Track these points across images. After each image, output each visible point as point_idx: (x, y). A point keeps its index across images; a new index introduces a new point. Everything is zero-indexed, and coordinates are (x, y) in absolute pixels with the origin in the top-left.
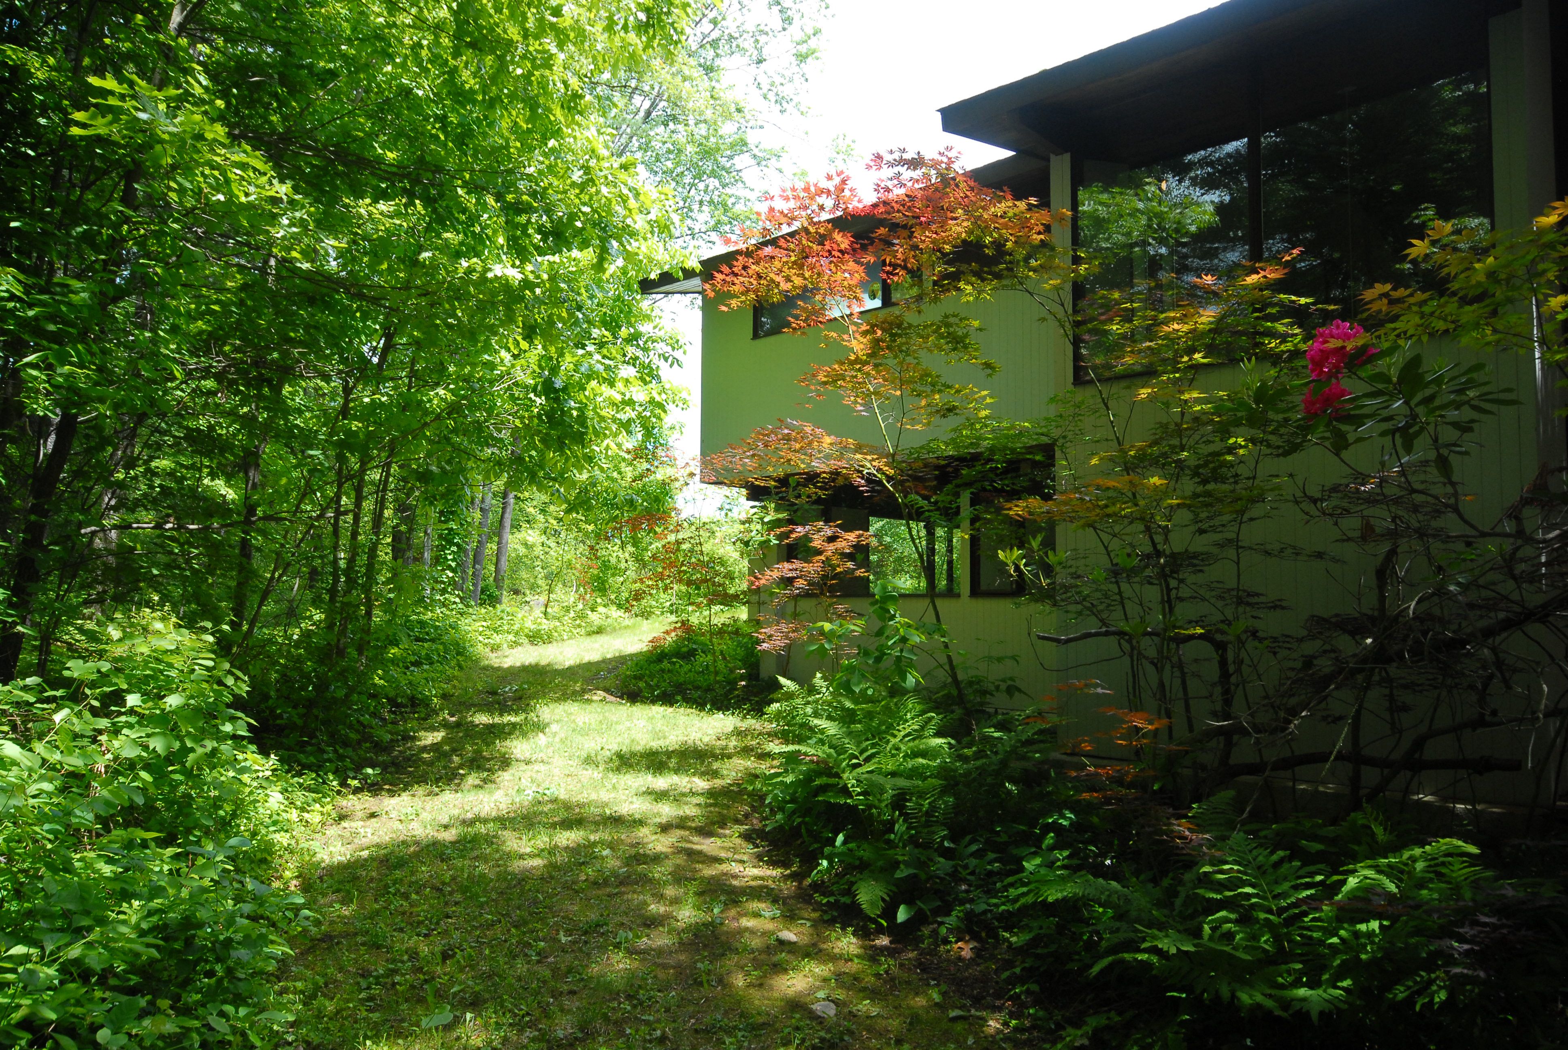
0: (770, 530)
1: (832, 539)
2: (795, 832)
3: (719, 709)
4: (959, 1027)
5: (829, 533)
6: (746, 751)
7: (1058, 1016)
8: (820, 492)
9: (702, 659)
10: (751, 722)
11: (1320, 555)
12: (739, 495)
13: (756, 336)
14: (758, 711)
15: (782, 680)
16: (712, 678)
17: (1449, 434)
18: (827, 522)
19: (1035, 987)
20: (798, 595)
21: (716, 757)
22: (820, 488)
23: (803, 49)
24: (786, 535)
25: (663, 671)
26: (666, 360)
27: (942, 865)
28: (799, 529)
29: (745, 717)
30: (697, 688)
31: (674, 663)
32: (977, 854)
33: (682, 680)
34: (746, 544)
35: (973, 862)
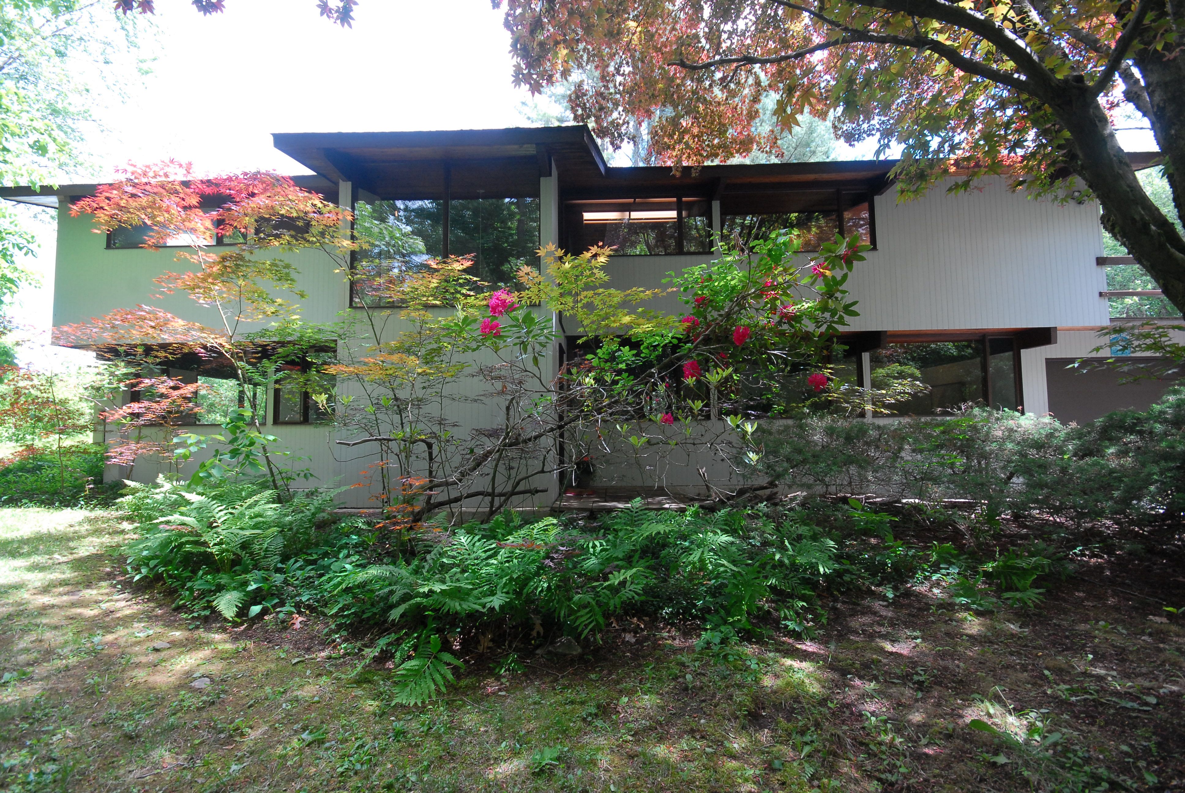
0: (120, 381)
1: (175, 388)
2: (158, 578)
3: (67, 506)
4: (299, 667)
5: (172, 384)
6: (97, 532)
7: (359, 644)
8: (170, 357)
9: (47, 473)
10: (99, 512)
11: (476, 401)
12: (90, 356)
13: (109, 246)
14: (106, 504)
15: (128, 482)
16: (59, 485)
17: (538, 348)
18: (169, 376)
19: (345, 633)
20: (143, 425)
21: (70, 539)
22: (170, 353)
23: (144, 66)
24: (133, 385)
25: (9, 482)
26: (20, 249)
27: (278, 578)
28: (147, 381)
29: (93, 509)
30: (44, 493)
31: (20, 476)
32: (301, 568)
33: (29, 488)
34: (98, 389)
35: (299, 573)
